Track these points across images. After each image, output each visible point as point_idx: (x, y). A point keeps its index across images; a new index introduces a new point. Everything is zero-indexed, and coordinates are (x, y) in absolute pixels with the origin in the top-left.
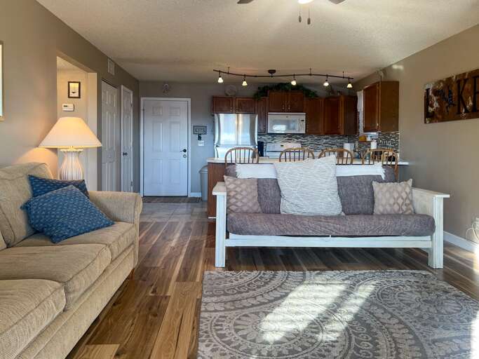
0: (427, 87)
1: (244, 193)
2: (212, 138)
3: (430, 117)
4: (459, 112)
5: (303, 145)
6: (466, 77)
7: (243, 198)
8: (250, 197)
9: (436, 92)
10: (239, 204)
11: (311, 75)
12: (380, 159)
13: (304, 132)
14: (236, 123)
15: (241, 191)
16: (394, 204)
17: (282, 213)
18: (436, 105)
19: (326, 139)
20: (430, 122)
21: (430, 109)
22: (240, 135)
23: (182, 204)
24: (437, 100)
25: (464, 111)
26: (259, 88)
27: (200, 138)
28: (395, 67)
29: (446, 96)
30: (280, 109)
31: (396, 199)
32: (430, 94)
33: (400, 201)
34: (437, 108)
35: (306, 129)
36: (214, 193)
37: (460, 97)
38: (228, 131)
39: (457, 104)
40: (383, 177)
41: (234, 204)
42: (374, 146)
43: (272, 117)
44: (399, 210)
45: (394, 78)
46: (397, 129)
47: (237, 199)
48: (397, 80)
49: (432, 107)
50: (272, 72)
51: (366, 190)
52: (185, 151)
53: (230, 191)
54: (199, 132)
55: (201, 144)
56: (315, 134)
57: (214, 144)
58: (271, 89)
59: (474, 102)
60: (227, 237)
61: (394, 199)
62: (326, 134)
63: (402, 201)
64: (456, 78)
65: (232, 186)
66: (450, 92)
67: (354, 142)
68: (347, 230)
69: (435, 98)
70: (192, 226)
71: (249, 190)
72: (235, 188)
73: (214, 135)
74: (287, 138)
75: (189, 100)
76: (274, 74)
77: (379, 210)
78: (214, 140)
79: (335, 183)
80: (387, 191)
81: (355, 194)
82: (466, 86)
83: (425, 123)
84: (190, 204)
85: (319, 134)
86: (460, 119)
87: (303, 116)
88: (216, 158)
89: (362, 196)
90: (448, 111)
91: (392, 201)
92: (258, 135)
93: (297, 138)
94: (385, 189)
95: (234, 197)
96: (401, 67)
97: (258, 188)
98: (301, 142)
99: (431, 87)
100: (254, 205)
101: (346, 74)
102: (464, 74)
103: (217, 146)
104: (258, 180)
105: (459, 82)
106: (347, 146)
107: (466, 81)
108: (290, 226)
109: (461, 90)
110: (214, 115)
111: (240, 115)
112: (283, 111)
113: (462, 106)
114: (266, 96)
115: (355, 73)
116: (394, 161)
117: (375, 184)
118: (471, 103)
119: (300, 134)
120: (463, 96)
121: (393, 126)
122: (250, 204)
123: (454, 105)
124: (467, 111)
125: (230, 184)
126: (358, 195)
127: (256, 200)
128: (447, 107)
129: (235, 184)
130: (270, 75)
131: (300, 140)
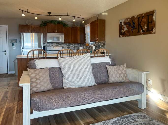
0: (121, 21)
1: (41, 78)
2: (20, 45)
3: (122, 34)
4: (139, 32)
5: (63, 47)
6: (143, 15)
7: (41, 82)
8: (45, 80)
9: (125, 23)
10: (38, 86)
11: (67, 16)
12: (98, 53)
13: (63, 42)
14: (31, 38)
15: (40, 78)
16: (120, 77)
17: (65, 88)
18: (126, 29)
19: (72, 45)
20: (122, 37)
21: (123, 31)
22: (34, 43)
23: (4, 79)
24: (126, 27)
25: (142, 31)
26: (42, 22)
27: (13, 45)
28: (103, 14)
29: (132, 25)
30: (53, 31)
31: (120, 74)
32: (122, 24)
33: (122, 75)
34: (126, 30)
35: (64, 41)
36: (20, 85)
37: (139, 25)
38: (28, 42)
39: (137, 28)
40: (110, 63)
41: (35, 87)
42: (94, 48)
43: (49, 35)
44: (122, 80)
45: (103, 18)
46: (105, 40)
47: (37, 83)
48: (104, 19)
49: (124, 30)
50: (50, 13)
51: (104, 70)
52: (5, 51)
53: (32, 79)
54: (13, 42)
55: (14, 48)
56: (68, 43)
57: (21, 48)
58: (48, 22)
59: (148, 26)
60: (32, 113)
61: (119, 74)
62: (72, 43)
63: (123, 75)
64: (137, 16)
65: (33, 75)
66: (134, 23)
67: (83, 46)
68: (106, 97)
69: (125, 26)
70: (9, 95)
71: (44, 76)
72: (35, 76)
73: (21, 43)
74: (56, 44)
75: (7, 26)
76: (50, 15)
77: (112, 80)
78: (21, 46)
79: (91, 68)
80: (115, 70)
81: (99, 72)
82: (143, 20)
83: (120, 37)
84: (9, 78)
85: (69, 43)
86: (140, 35)
87: (63, 35)
88: (22, 55)
89: (102, 73)
90: (132, 32)
91: (118, 75)
92: (43, 43)
93: (60, 45)
94: (114, 69)
95: (35, 82)
96: (106, 14)
97: (50, 73)
98: (62, 46)
99: (123, 21)
100: (48, 85)
101: (82, 17)
102: (142, 14)
103: (22, 49)
104: (50, 69)
105: (139, 18)
106: (81, 48)
107: (143, 17)
108: (75, 100)
109: (140, 22)
110: (20, 34)
111: (33, 34)
112: (54, 33)
113: (140, 29)
114: (46, 25)
115: (86, 16)
116: (104, 54)
117: (108, 67)
118: (146, 27)
119: (61, 43)
120: (141, 24)
121: (103, 39)
122: (46, 85)
123: (136, 29)
124: (143, 31)
125: (32, 73)
126: (101, 73)
127: (49, 81)
128: (132, 30)
129: (35, 73)
130: (49, 15)
131: (61, 45)
